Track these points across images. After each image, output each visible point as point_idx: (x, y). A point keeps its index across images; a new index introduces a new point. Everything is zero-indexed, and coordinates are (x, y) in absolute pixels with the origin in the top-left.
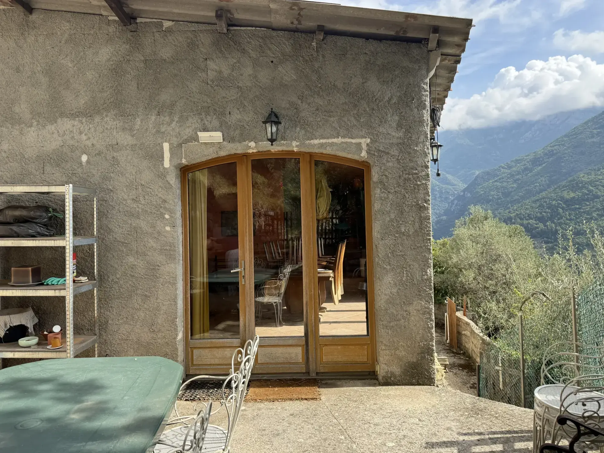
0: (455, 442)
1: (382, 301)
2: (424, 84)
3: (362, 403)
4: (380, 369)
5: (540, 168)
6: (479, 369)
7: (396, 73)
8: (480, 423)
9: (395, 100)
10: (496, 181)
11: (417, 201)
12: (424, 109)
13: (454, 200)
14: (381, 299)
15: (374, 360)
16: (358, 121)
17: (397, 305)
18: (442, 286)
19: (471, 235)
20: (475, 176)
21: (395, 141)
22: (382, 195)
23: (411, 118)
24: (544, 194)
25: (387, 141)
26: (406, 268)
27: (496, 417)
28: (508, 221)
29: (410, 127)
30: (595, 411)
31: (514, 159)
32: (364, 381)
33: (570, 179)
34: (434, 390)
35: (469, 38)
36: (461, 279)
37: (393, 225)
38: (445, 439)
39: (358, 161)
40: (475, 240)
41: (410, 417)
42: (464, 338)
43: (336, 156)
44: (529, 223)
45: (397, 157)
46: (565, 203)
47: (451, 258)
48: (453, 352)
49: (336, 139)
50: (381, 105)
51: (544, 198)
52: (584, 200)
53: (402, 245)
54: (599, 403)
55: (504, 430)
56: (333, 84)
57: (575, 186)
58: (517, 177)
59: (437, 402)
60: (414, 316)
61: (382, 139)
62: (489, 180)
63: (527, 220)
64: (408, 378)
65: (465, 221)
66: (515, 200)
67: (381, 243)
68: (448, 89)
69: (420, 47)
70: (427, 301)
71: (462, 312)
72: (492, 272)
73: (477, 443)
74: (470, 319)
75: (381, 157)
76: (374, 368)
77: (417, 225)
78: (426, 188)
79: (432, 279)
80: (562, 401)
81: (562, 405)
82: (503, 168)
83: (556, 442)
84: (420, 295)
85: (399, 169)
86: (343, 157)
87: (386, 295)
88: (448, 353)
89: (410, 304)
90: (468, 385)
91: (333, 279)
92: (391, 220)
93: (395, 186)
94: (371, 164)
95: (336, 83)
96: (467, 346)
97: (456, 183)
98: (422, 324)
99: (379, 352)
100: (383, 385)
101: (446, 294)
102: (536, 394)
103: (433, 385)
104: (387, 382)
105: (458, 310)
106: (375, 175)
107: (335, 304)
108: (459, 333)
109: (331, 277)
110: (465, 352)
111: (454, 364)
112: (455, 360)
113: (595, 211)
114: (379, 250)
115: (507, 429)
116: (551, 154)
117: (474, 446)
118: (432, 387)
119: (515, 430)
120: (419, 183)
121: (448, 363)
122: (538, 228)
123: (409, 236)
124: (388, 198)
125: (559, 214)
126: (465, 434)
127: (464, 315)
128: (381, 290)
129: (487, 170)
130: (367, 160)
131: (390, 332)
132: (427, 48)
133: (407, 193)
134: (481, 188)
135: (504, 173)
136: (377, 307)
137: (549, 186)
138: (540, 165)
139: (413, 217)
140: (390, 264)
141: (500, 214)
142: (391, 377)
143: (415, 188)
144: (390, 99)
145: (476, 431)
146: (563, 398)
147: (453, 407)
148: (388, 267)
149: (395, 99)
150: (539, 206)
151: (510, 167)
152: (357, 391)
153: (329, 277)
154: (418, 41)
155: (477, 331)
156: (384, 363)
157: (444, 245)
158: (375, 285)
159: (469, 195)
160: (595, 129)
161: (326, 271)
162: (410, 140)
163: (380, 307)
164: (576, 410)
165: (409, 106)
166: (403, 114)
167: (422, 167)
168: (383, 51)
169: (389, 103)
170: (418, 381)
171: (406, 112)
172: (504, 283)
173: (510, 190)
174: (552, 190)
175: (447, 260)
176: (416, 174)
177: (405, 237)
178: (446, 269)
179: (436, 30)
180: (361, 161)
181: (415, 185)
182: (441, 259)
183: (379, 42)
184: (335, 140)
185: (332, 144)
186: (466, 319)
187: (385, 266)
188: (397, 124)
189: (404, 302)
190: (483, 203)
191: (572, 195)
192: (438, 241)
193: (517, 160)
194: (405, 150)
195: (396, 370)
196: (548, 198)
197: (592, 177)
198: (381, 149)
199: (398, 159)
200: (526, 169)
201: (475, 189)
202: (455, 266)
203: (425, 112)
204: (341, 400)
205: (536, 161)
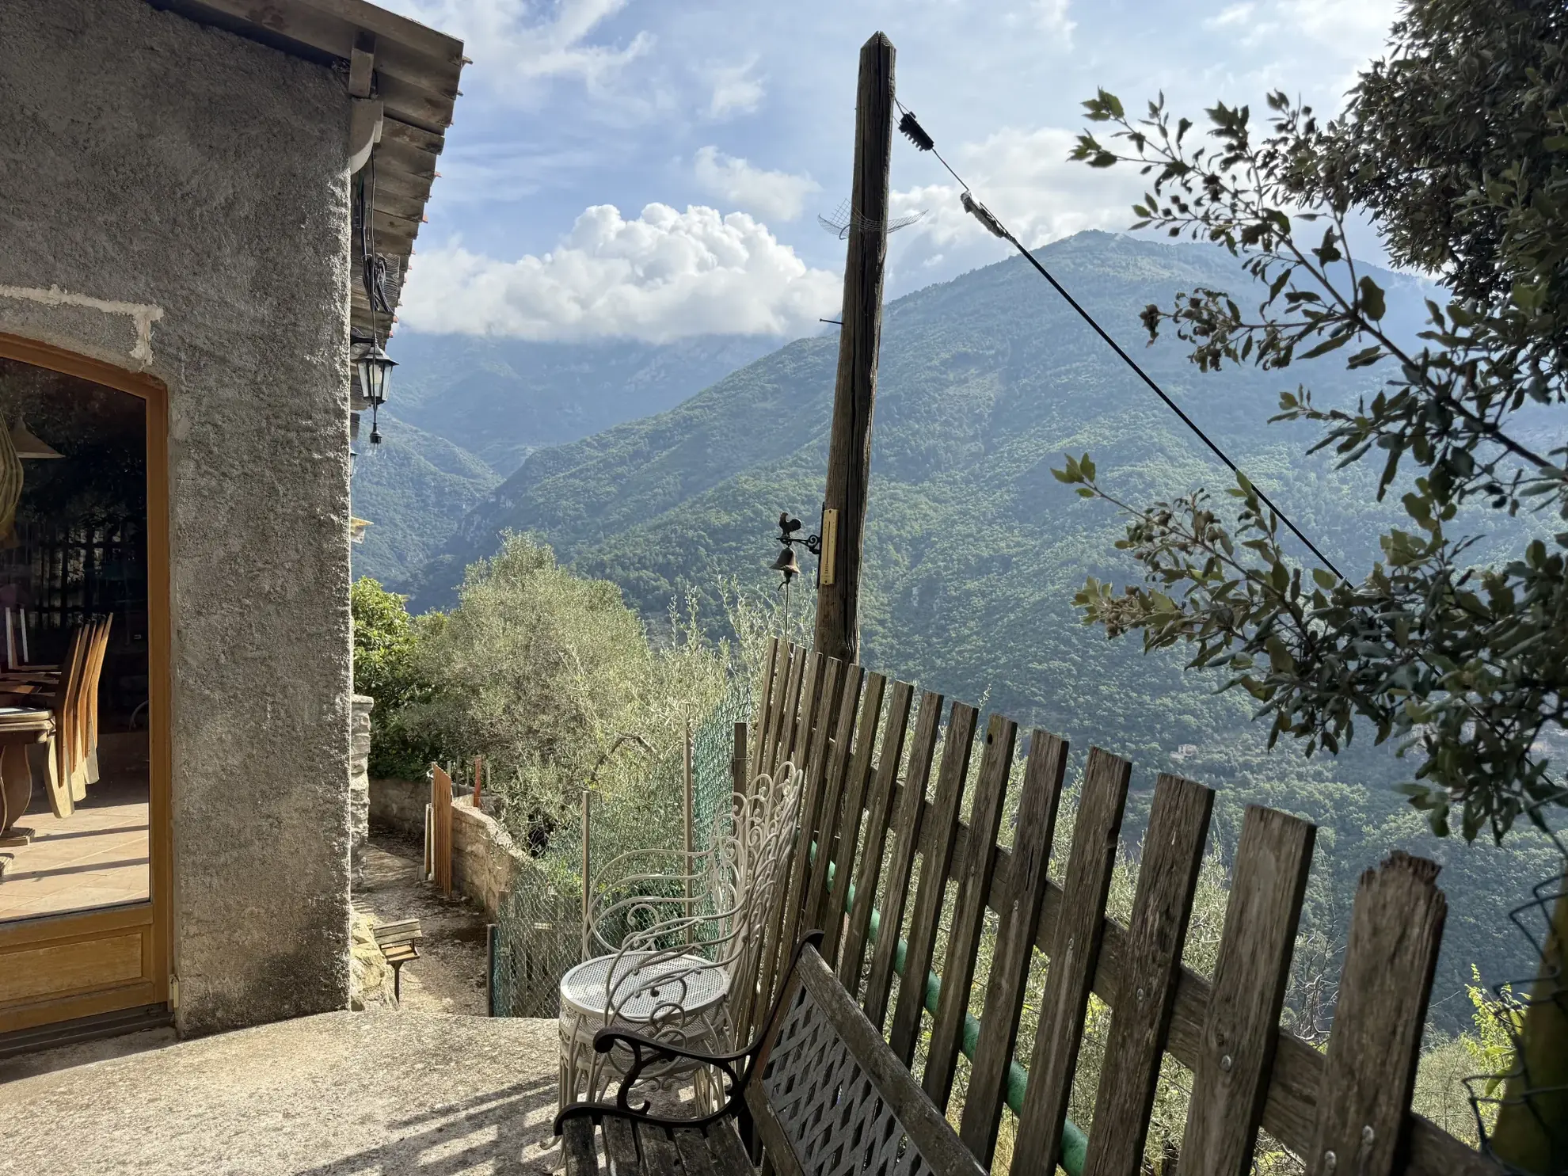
0: (376, 1151)
1: (195, 796)
2: (335, 184)
3: (109, 1106)
4: (181, 991)
5: (665, 453)
6: (493, 938)
7: (253, 133)
8: (450, 1083)
9: (245, 210)
10: (573, 475)
11: (311, 505)
12: (335, 252)
13: (474, 512)
14: (191, 790)
15: (165, 968)
16: (123, 248)
17: (241, 800)
18: (425, 735)
19: (502, 603)
20: (523, 459)
21: (244, 327)
22: (203, 482)
23: (296, 271)
24: (671, 513)
25: (221, 324)
26: (273, 695)
27: (493, 1059)
28: (597, 570)
29: (293, 296)
30: (676, 1001)
31: (613, 428)
32: (125, 1038)
33: (720, 484)
34: (343, 1023)
35: (460, 89)
36: (475, 712)
37: (236, 573)
38: (351, 1151)
39: (125, 371)
40: (510, 617)
41: (259, 1113)
42: (470, 861)
43: (42, 344)
44: (640, 578)
45: (250, 376)
46: (710, 535)
47: (449, 660)
48: (441, 903)
49: (38, 290)
50: (201, 215)
51: (671, 522)
52: (745, 532)
53: (262, 629)
54: (684, 983)
55: (506, 1086)
56: (29, 113)
57: (730, 501)
58: (620, 470)
59: (346, 1054)
60: (294, 827)
61: (203, 315)
62: (559, 470)
63: (637, 569)
64: (267, 1003)
65: (488, 568)
66: (612, 524)
67: (194, 624)
68: (416, 215)
69: (325, 77)
70: (331, 784)
71: (469, 797)
72: (546, 692)
73: (438, 1135)
74: (491, 814)
75: (198, 369)
76: (165, 990)
77: (309, 574)
78: (337, 471)
79: (349, 721)
80: (610, 995)
81: (610, 1004)
82: (589, 445)
83: (598, 1093)
84: (311, 769)
85: (258, 410)
86: (69, 352)
87: (206, 775)
88: (427, 907)
89: (282, 795)
90: (473, 981)
91: (52, 738)
92: (232, 558)
93: (245, 457)
94: (170, 385)
95: (43, 115)
96: (477, 882)
97: (478, 470)
98: (315, 846)
99: (180, 943)
100: (188, 1038)
101: (435, 752)
102: (565, 989)
103: (344, 1008)
104: (204, 1027)
105: (459, 793)
106: (181, 419)
107: (58, 815)
108: (458, 851)
109: (43, 731)
110: (471, 899)
111: (442, 931)
112: (445, 922)
113: (765, 555)
114: (189, 646)
115: (515, 1081)
116: (687, 424)
117: (426, 1148)
118: (339, 1013)
119: (532, 1079)
120: (316, 456)
121: (419, 933)
122: (657, 588)
123: (285, 603)
124: (222, 491)
125: (698, 558)
126: (407, 1123)
127: (476, 804)
128: (193, 765)
129: (553, 445)
130: (154, 372)
131: (215, 882)
132: (346, 86)
133: (280, 480)
134: (538, 489)
135: (591, 458)
136: (177, 813)
137: (682, 497)
138: (665, 448)
139: (297, 551)
140: (222, 686)
141: (579, 553)
142: (214, 1011)
143: (305, 470)
144: (229, 206)
145: (438, 1106)
146: (612, 987)
147: (387, 1056)
148: (217, 695)
149: (247, 208)
150: (662, 540)
151: (603, 446)
152: (96, 1074)
153: (38, 733)
154: (322, 60)
155: (505, 840)
156: (193, 972)
157: (435, 628)
158: (176, 749)
159: (509, 504)
160: (769, 382)
161: (25, 715)
162: (294, 331)
163: (187, 812)
164: (639, 1010)
165: (291, 237)
166: (271, 254)
167: (327, 412)
168: (209, 55)
169: (227, 215)
170: (298, 1006)
171: (280, 252)
172: (574, 718)
173: (604, 498)
174: (687, 504)
175: (440, 665)
176: (311, 430)
177: (271, 608)
178: (437, 689)
179: (366, 40)
180: (137, 374)
181: (306, 460)
182: (422, 663)
183: (197, 26)
184: (36, 294)
185: (25, 305)
186: (476, 814)
187: (207, 692)
188: (254, 282)
189: (263, 792)
190: (542, 525)
191: (725, 519)
192: (419, 617)
193: (618, 431)
194: (276, 356)
195: (233, 986)
196: (680, 523)
197: (762, 484)
198: (199, 343)
199: (253, 382)
200: (636, 454)
201: (525, 490)
202: (462, 680)
203: (335, 260)
204: (35, 1115)
205: (657, 438)
